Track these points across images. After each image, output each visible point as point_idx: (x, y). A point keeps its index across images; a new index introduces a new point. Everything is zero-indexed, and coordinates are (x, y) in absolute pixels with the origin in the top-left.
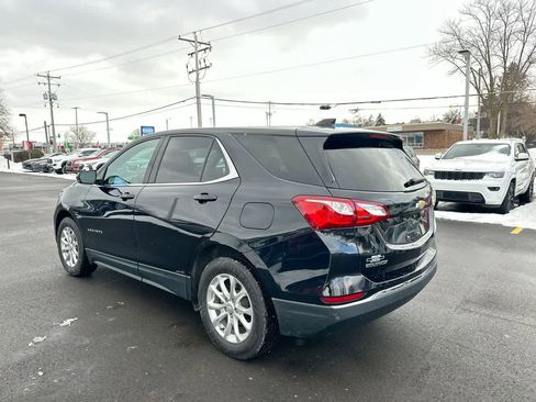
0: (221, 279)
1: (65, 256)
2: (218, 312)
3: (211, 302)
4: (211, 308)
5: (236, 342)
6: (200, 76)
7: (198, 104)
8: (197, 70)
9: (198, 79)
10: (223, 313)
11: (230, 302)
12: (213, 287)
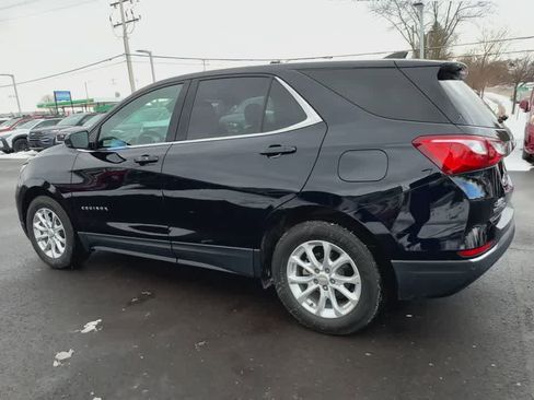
0: (308, 247)
1: (42, 245)
2: (304, 286)
3: (292, 276)
4: (293, 283)
5: (335, 316)
6: (128, 31)
7: (129, 62)
8: (124, 23)
9: (125, 34)
10: (312, 287)
11: (323, 273)
12: (295, 258)
